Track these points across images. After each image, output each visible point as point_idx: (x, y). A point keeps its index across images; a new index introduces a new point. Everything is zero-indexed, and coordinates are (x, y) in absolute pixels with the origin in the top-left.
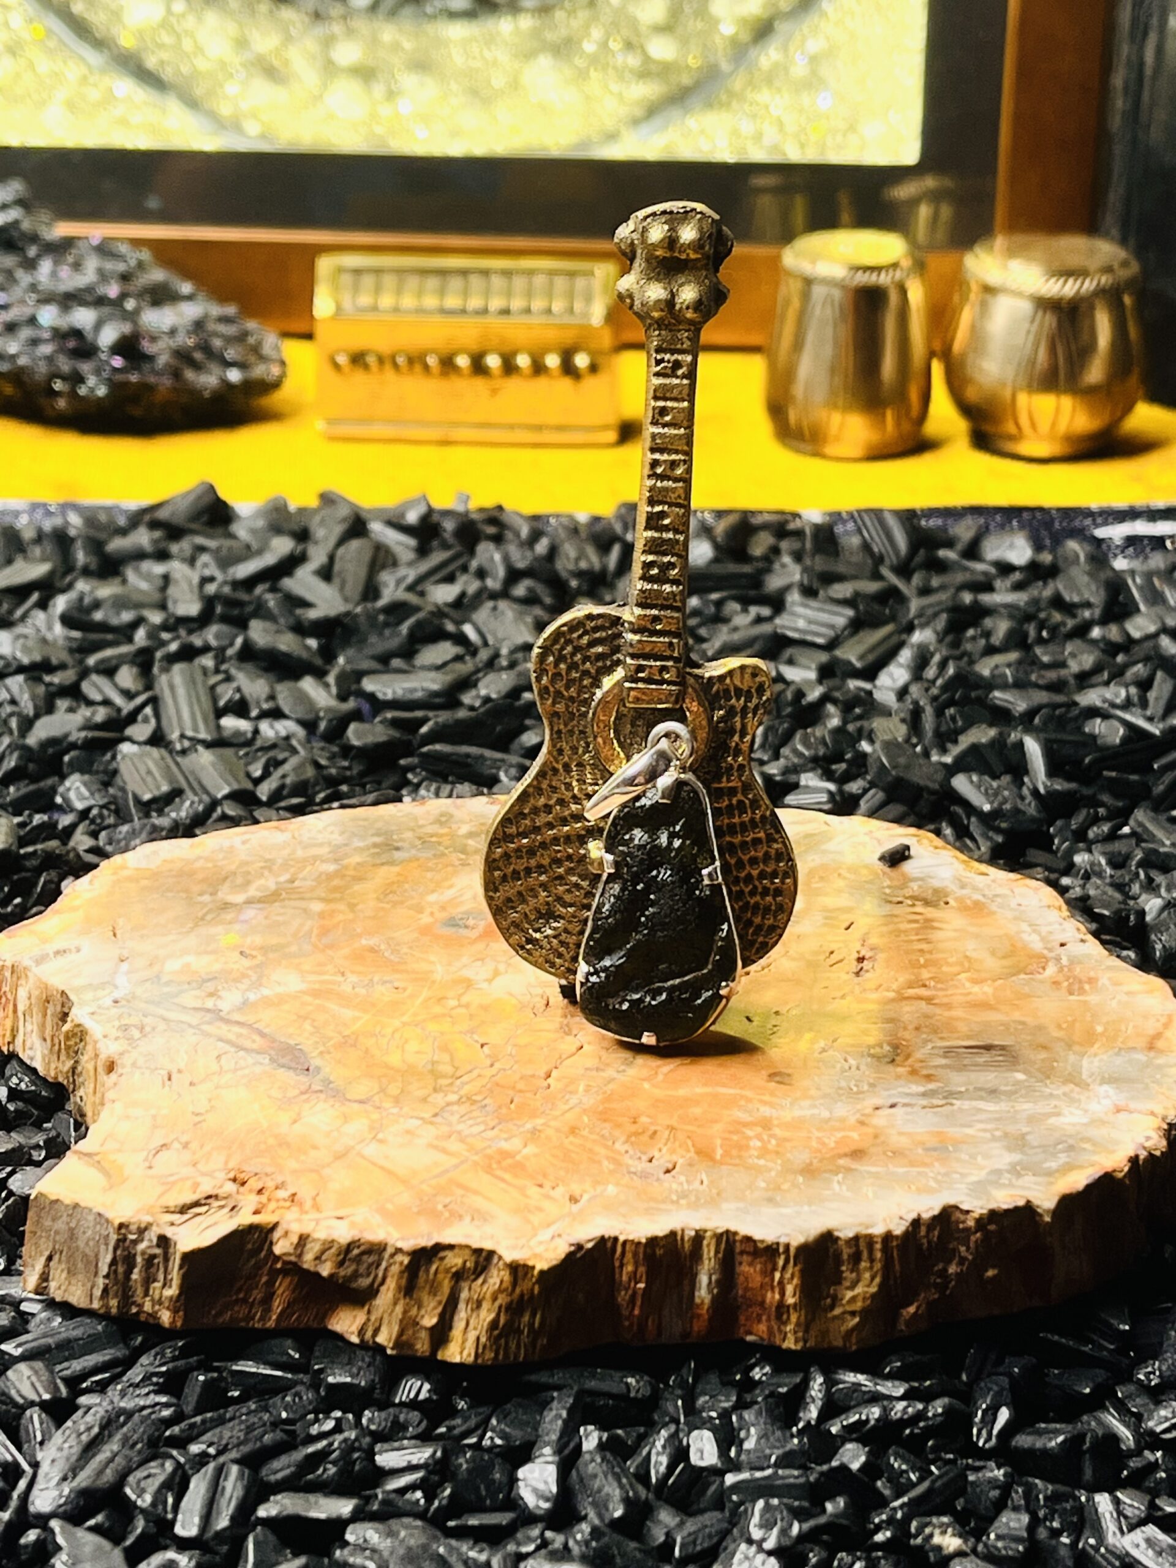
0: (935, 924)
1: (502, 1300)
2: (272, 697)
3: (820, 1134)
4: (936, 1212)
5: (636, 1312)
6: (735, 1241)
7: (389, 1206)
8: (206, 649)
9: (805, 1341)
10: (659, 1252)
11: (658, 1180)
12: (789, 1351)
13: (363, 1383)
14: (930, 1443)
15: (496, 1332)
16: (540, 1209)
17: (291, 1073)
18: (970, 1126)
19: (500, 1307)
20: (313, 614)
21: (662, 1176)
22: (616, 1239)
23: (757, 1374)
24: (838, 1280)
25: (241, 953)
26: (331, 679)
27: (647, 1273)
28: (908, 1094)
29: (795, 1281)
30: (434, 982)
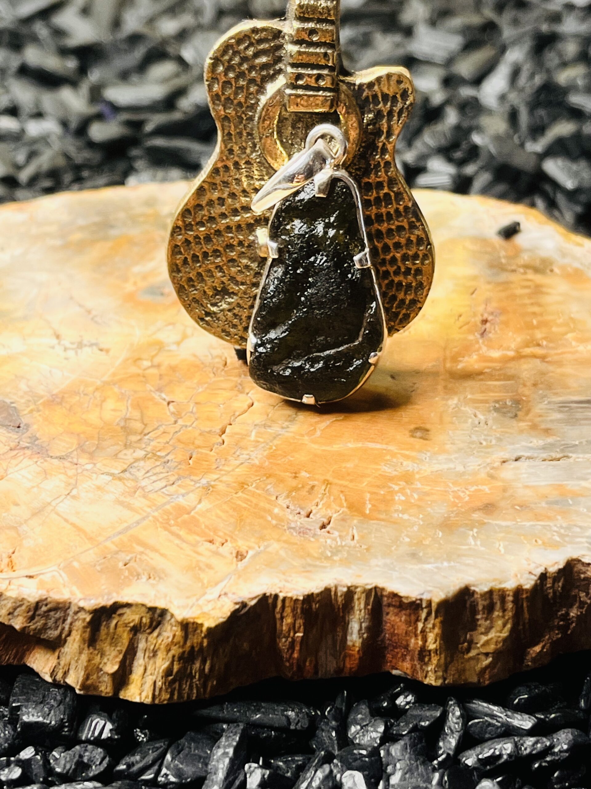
0: (544, 290)
1: (175, 651)
2: (38, 103)
3: (456, 488)
4: (561, 566)
5: (296, 655)
6: (382, 596)
7: (76, 564)
9: (445, 679)
10: (315, 606)
11: (314, 535)
12: (430, 686)
13: (53, 723)
14: (556, 775)
15: (170, 678)
16: (209, 566)
17: (4, 431)
18: (585, 479)
19: (174, 656)
20: (71, 43)
21: (319, 532)
22: (276, 596)
23: (400, 701)
24: (473, 626)
26: (84, 89)
27: (304, 624)
28: (531, 448)
29: (437, 630)
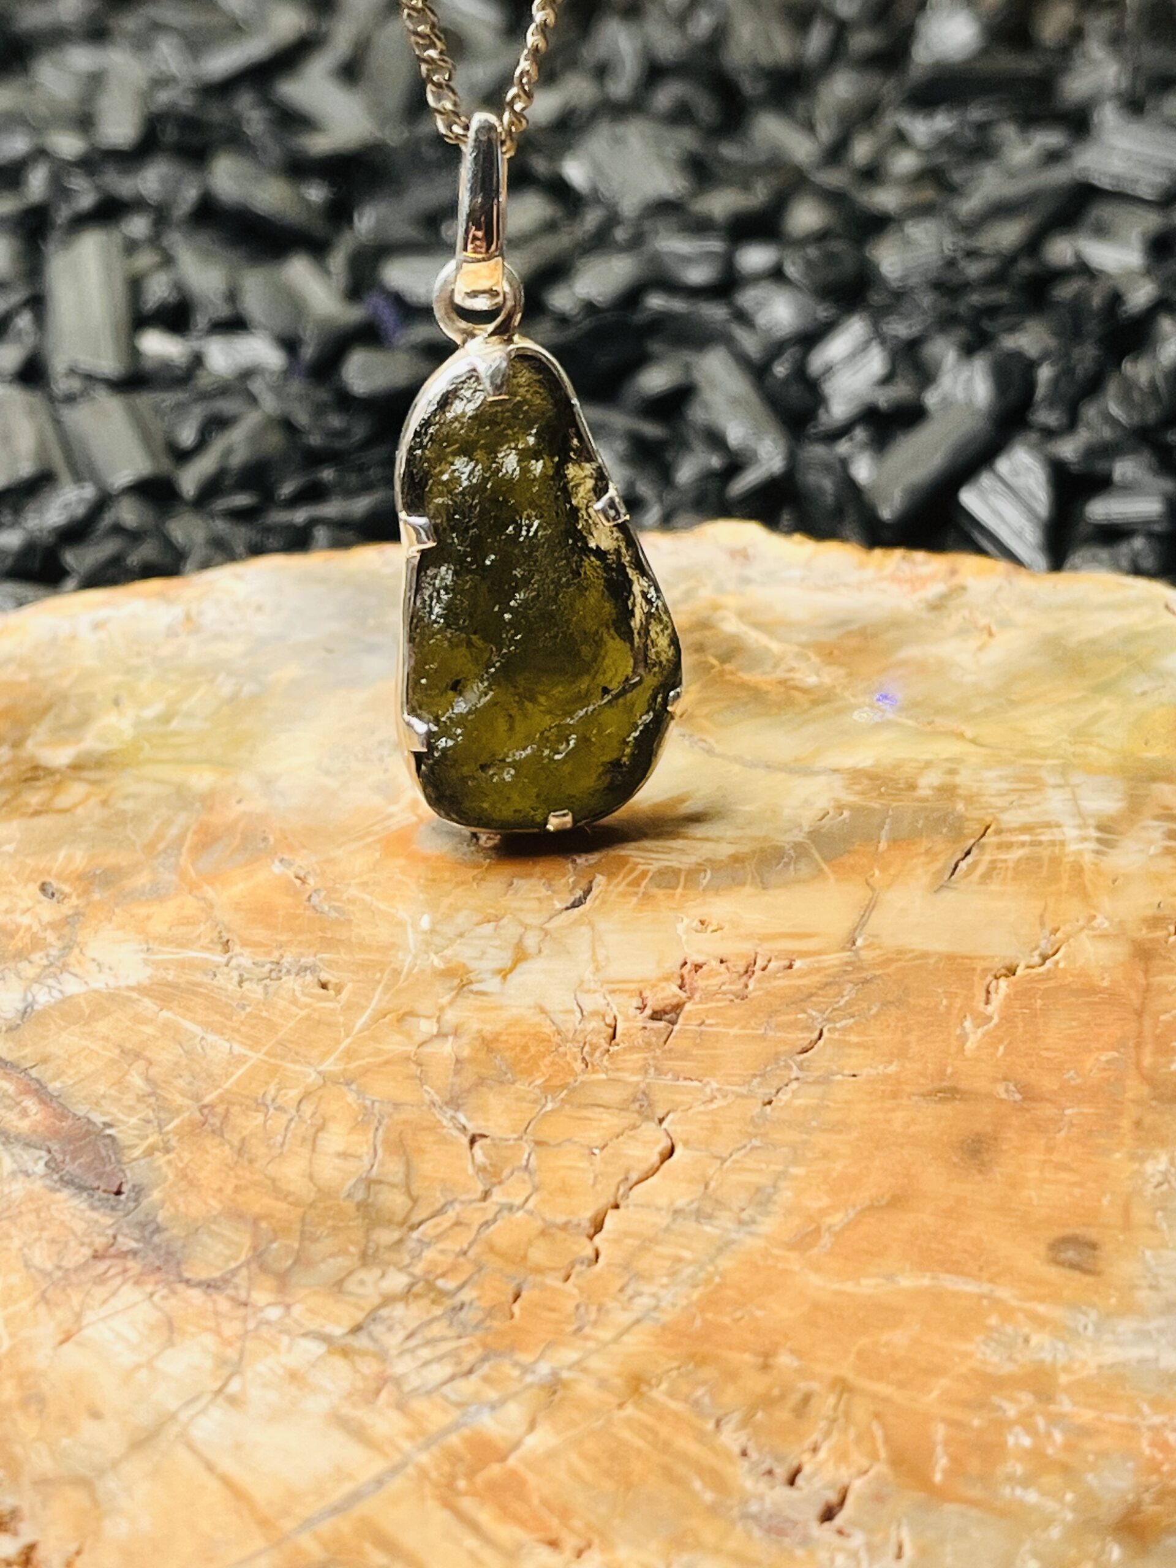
2: (232, 296)
3: (1157, 1420)
8: (137, 205)
11: (806, 1540)
17: (80, 1203)
20: (319, 144)
25: (43, 888)
26: (338, 261)
30: (396, 972)
